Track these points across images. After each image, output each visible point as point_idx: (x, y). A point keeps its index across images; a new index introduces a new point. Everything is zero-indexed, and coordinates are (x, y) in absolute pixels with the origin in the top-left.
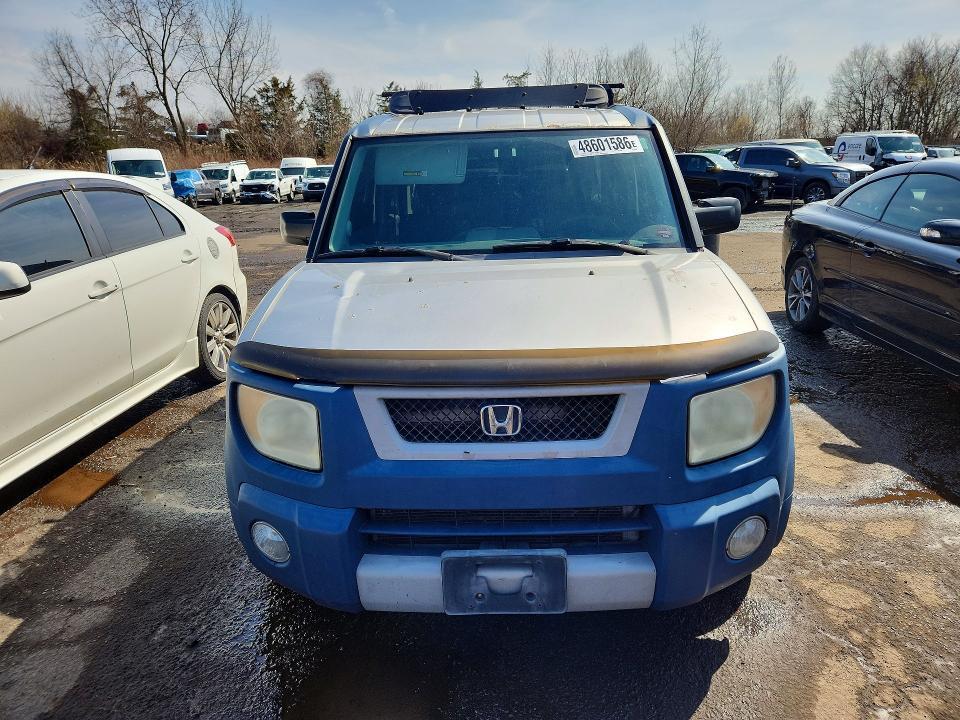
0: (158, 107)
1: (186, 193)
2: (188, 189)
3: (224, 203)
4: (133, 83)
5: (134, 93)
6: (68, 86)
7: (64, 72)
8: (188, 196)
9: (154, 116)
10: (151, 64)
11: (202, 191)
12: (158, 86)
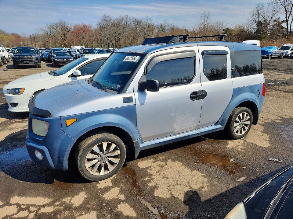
0: (284, 25)
1: (268, 54)
2: (270, 53)
3: (283, 58)
4: (279, 18)
5: (278, 21)
6: (257, 21)
7: (257, 16)
8: (268, 55)
9: (283, 27)
10: (286, 11)
11: (275, 54)
12: (286, 18)
